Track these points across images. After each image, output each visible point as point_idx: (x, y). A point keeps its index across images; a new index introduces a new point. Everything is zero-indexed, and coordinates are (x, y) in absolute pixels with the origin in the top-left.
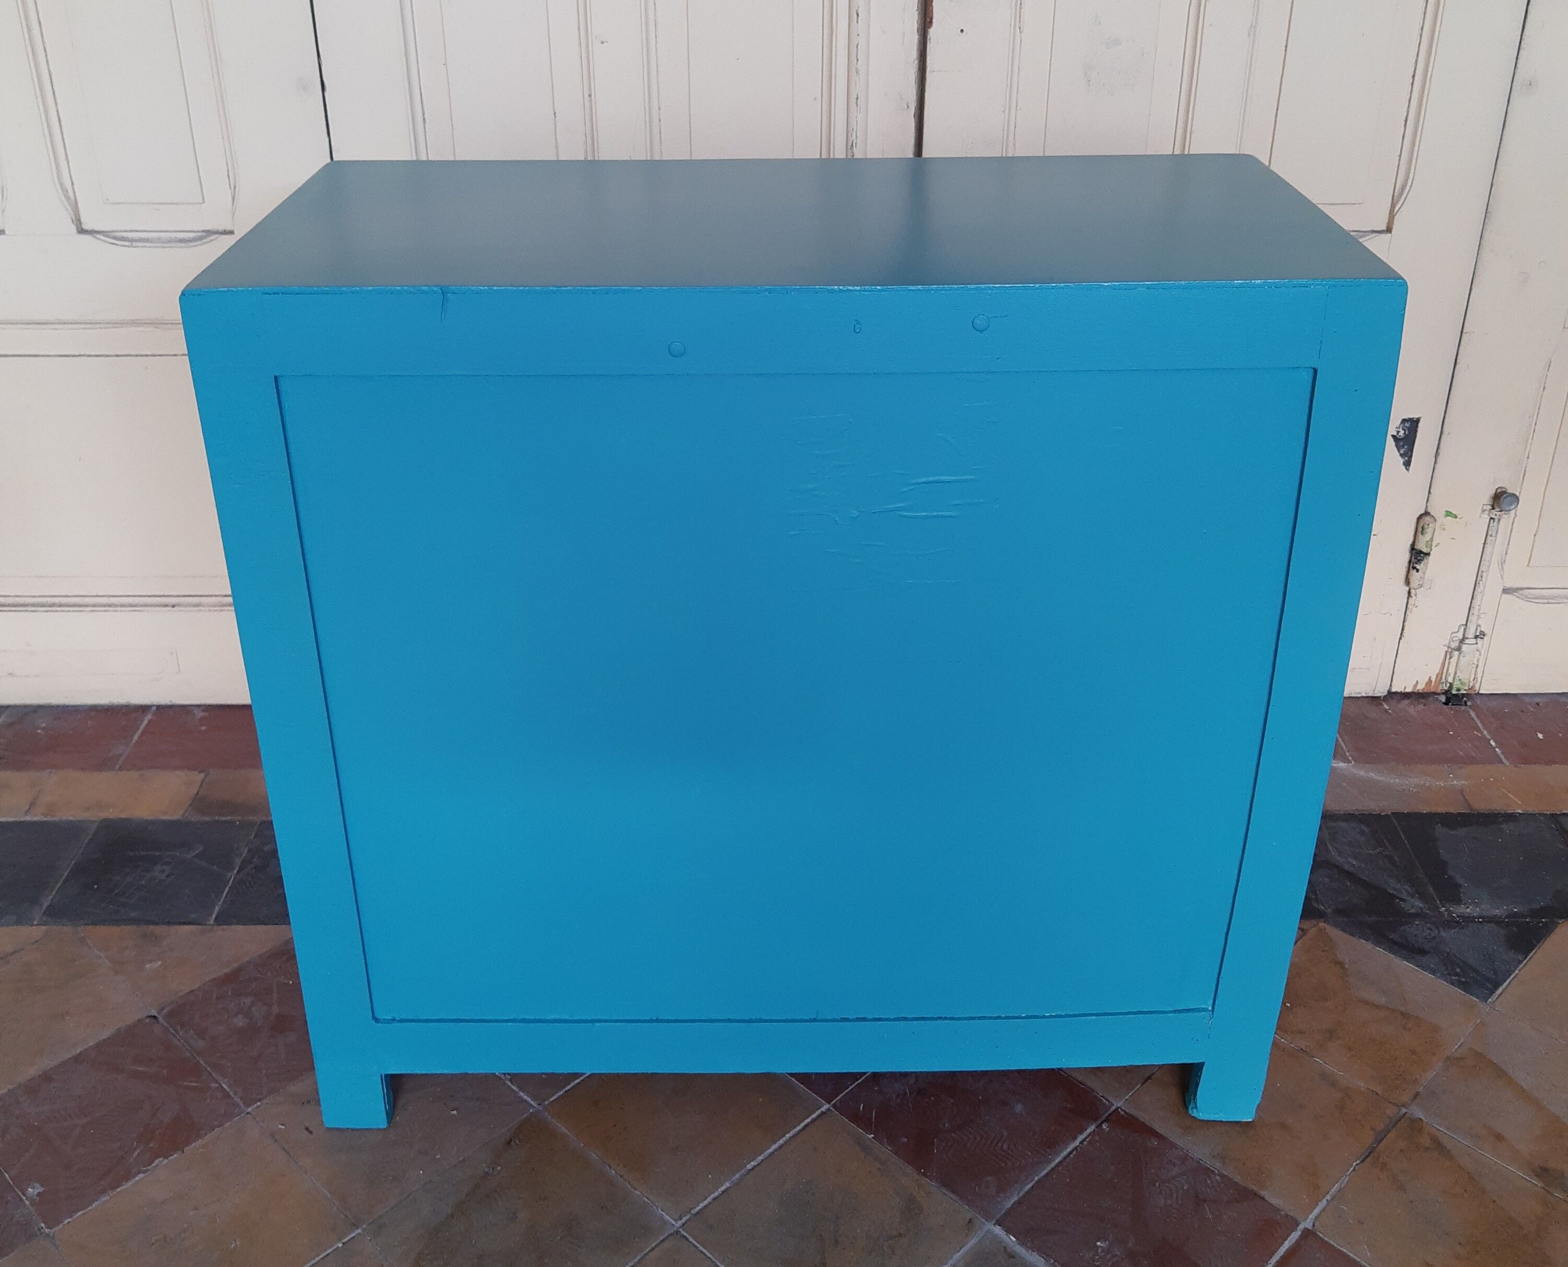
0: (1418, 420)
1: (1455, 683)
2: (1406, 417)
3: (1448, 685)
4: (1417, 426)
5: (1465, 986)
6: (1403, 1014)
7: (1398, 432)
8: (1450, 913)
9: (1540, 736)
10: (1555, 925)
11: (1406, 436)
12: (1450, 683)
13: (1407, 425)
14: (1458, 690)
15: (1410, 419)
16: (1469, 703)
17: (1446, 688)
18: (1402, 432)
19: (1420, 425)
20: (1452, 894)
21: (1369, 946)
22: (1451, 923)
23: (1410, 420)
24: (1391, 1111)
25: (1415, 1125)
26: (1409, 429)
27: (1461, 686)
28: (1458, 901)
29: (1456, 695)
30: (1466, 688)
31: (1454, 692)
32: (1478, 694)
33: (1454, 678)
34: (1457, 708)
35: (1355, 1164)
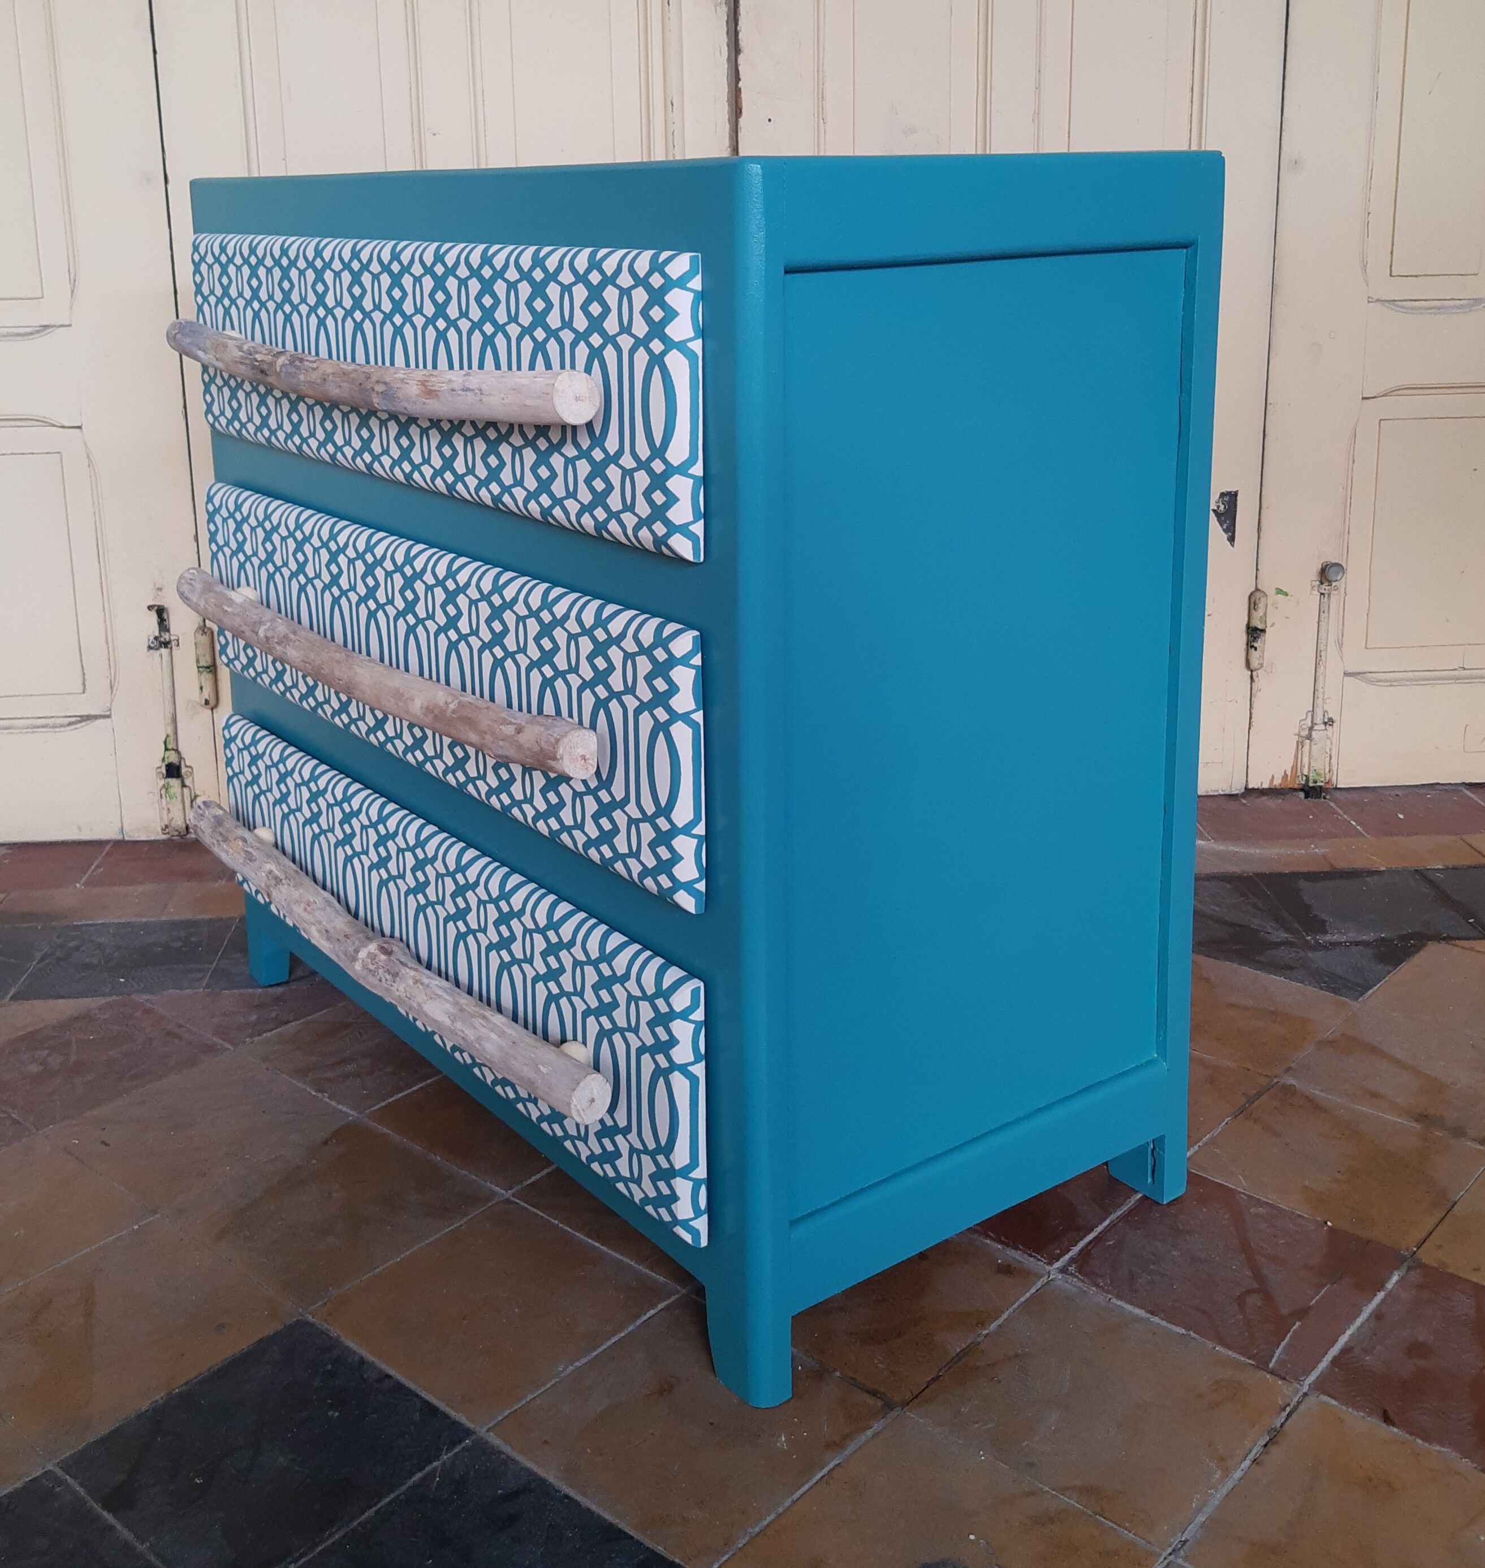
0: (1236, 494)
1: (1311, 775)
2: (1223, 491)
3: (1304, 778)
4: (1236, 500)
5: (1335, 991)
6: (1273, 1013)
7: (1218, 507)
8: (1316, 941)
9: (1401, 816)
10: (1424, 945)
11: (1227, 511)
12: (1306, 776)
13: (1226, 499)
14: (1315, 782)
15: (1228, 492)
16: (1328, 797)
17: (1303, 782)
18: (1222, 507)
19: (1239, 498)
20: (1321, 927)
21: (1235, 965)
22: (1318, 947)
23: (1229, 494)
24: (1263, 1081)
25: (1289, 1091)
26: (1229, 503)
27: (1316, 778)
28: (1326, 932)
29: (1313, 787)
30: (1323, 779)
31: (1311, 784)
32: (1336, 788)
33: (1309, 769)
34: (1317, 800)
35: (1227, 1120)
